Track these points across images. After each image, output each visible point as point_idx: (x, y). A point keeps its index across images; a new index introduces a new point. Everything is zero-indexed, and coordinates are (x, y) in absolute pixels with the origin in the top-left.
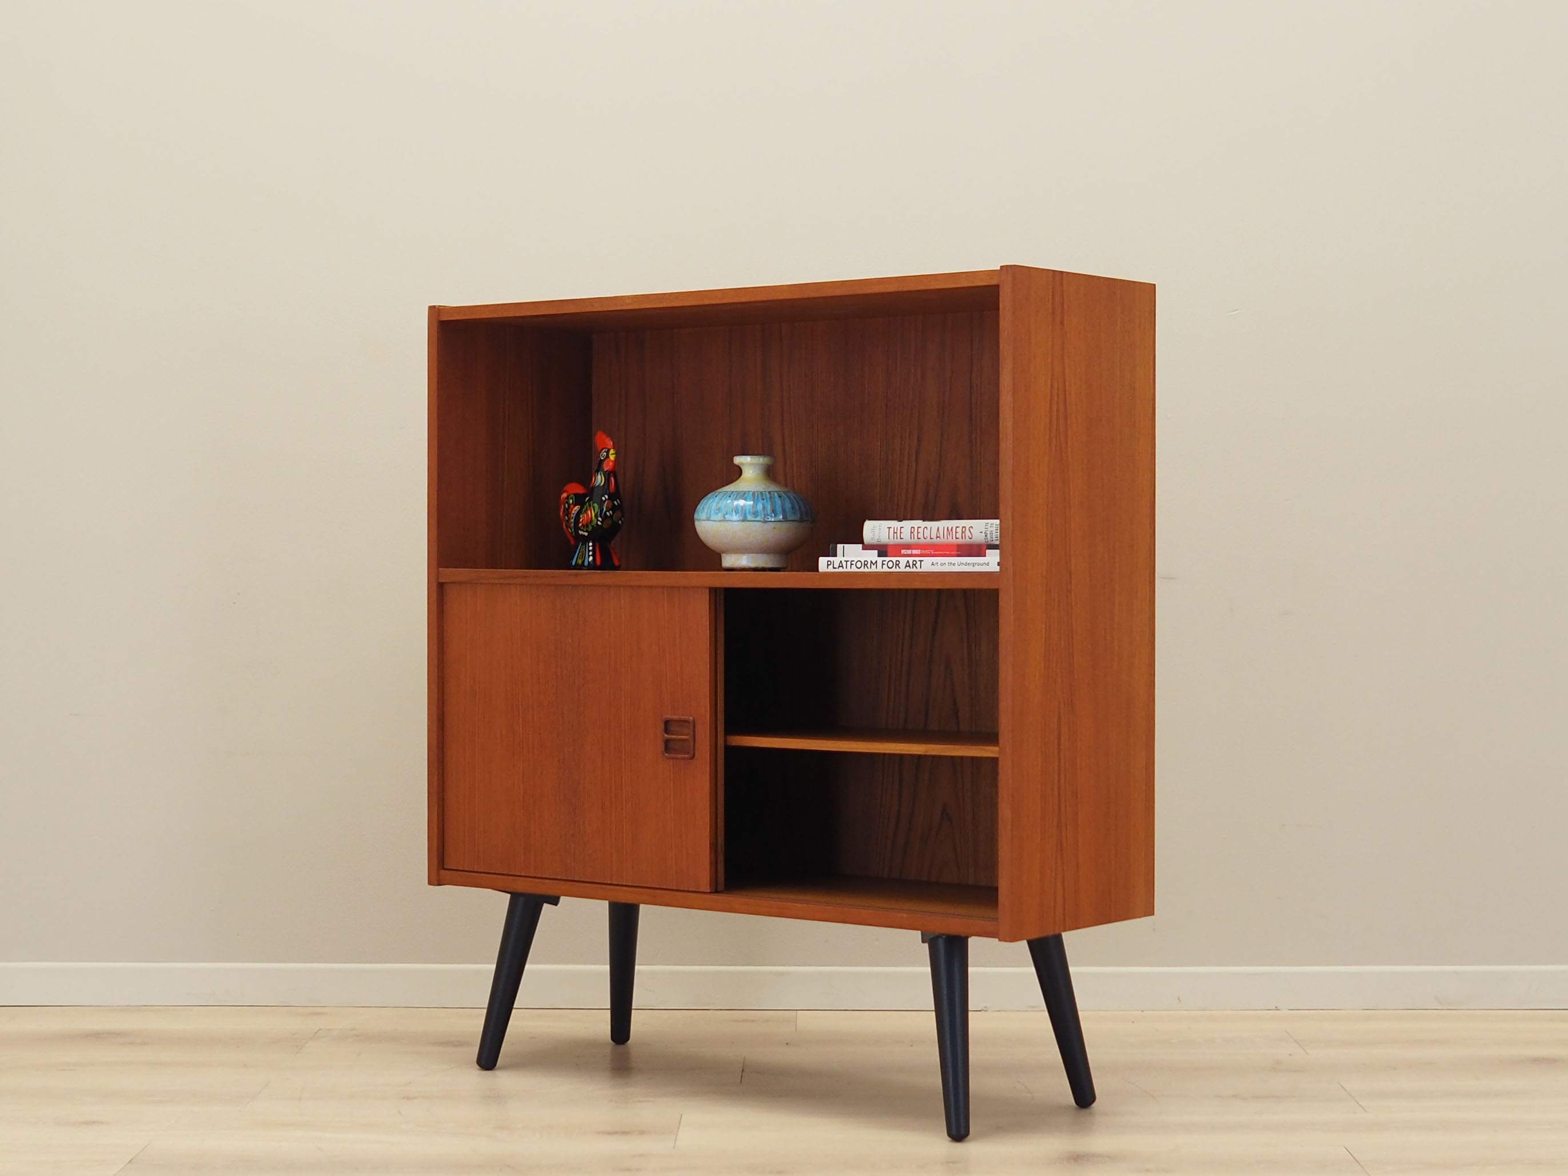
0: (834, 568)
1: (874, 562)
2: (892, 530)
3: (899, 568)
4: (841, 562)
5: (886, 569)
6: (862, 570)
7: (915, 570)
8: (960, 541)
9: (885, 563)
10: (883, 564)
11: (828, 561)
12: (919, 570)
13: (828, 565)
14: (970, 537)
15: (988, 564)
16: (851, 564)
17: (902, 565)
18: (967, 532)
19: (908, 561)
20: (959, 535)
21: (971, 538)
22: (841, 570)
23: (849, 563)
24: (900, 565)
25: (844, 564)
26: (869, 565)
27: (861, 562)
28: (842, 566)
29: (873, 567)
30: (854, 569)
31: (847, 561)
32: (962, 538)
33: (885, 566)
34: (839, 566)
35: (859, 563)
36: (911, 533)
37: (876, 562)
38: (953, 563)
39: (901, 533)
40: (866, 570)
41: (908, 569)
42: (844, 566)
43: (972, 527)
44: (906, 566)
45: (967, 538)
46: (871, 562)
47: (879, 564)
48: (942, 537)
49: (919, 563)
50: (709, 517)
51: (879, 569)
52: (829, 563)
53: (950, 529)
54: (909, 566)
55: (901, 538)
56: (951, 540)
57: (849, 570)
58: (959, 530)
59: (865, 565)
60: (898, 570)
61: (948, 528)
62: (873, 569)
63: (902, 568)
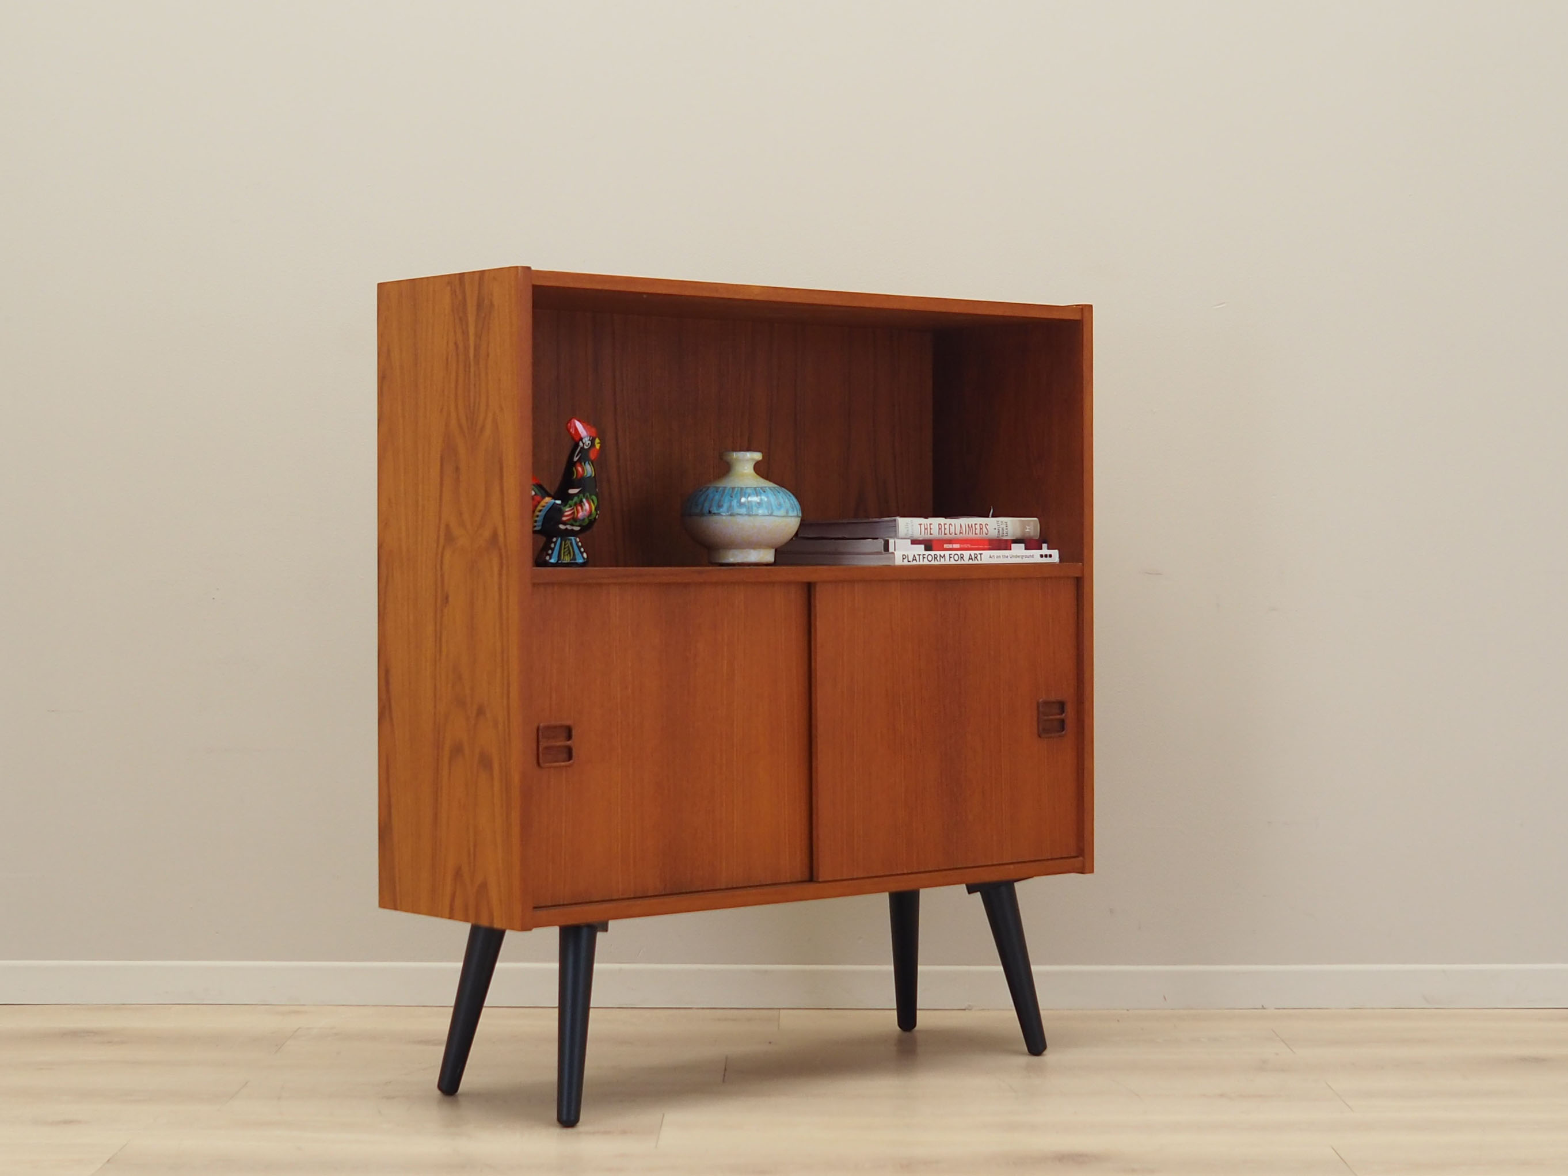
0: (909, 561)
1: (942, 555)
2: (922, 526)
3: (964, 560)
4: (914, 556)
5: (953, 562)
6: (933, 563)
7: (976, 562)
8: (978, 536)
9: (951, 556)
10: (950, 557)
11: (903, 555)
12: (979, 562)
13: (903, 559)
14: (987, 532)
15: (1033, 556)
16: (924, 558)
17: (966, 557)
18: (984, 529)
19: (970, 555)
20: (978, 531)
21: (987, 534)
22: (914, 563)
23: (921, 557)
24: (964, 558)
25: (917, 557)
26: (938, 558)
27: (931, 556)
28: (916, 560)
29: (943, 560)
30: (926, 562)
31: (919, 555)
32: (980, 534)
33: (952, 559)
34: (913, 560)
35: (930, 556)
36: (939, 529)
37: (944, 555)
38: (1006, 555)
39: (930, 529)
40: (936, 563)
41: (971, 562)
42: (918, 560)
43: (987, 524)
44: (970, 559)
45: (984, 533)
46: (940, 556)
47: (947, 557)
48: (964, 532)
49: (979, 556)
50: (772, 513)
51: (947, 562)
52: (904, 557)
53: (970, 526)
54: (972, 559)
55: (931, 534)
56: (971, 535)
57: (921, 563)
58: (978, 527)
59: (935, 558)
60: (962, 562)
61: (968, 525)
62: (942, 562)
63: (966, 561)
